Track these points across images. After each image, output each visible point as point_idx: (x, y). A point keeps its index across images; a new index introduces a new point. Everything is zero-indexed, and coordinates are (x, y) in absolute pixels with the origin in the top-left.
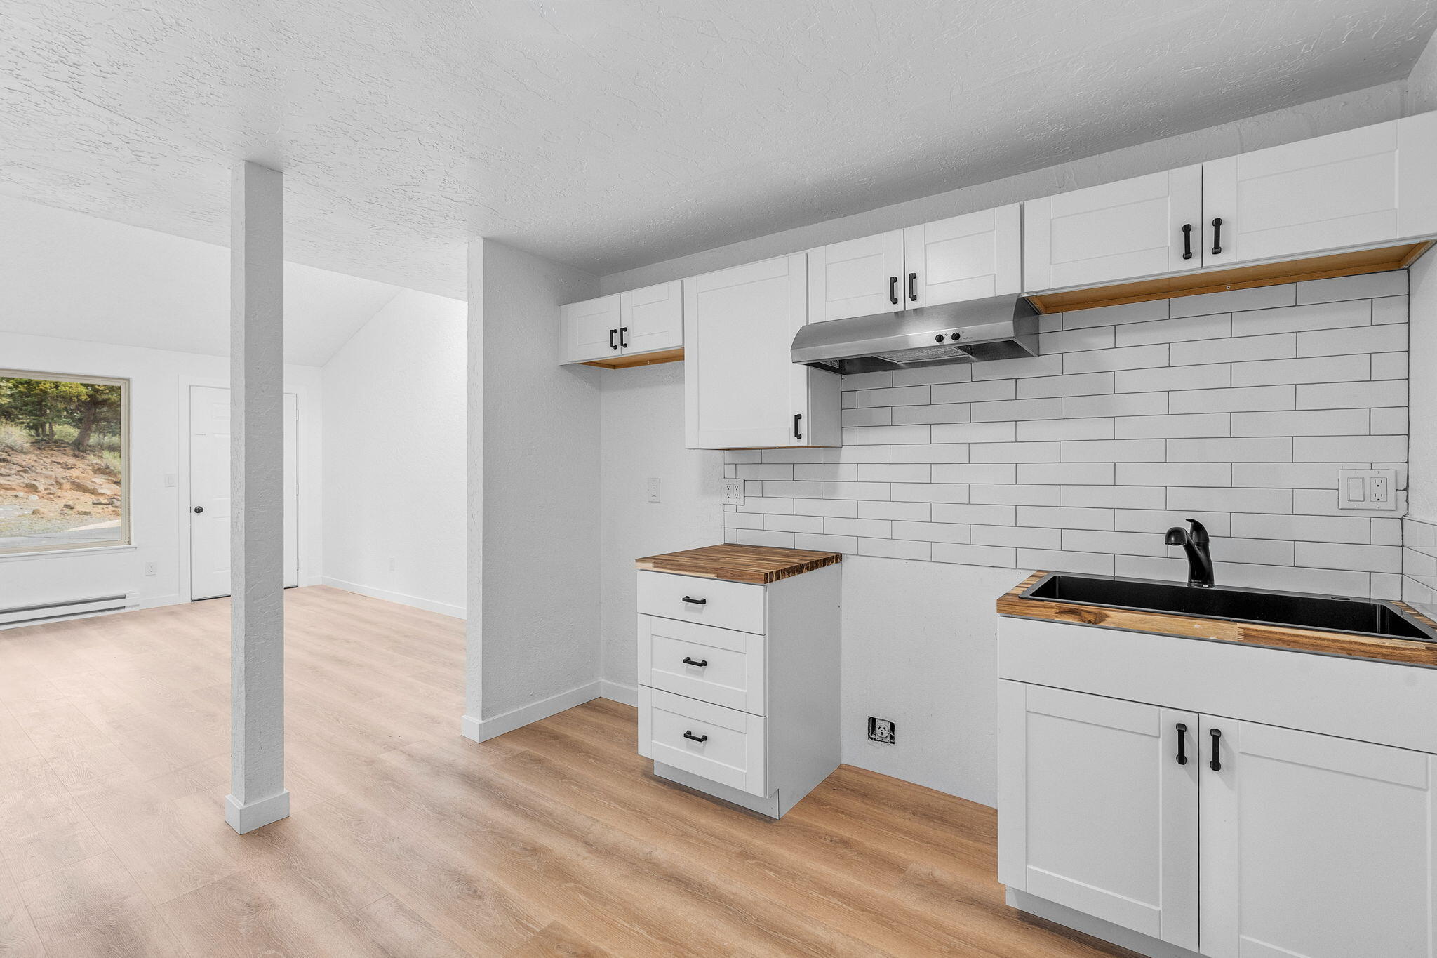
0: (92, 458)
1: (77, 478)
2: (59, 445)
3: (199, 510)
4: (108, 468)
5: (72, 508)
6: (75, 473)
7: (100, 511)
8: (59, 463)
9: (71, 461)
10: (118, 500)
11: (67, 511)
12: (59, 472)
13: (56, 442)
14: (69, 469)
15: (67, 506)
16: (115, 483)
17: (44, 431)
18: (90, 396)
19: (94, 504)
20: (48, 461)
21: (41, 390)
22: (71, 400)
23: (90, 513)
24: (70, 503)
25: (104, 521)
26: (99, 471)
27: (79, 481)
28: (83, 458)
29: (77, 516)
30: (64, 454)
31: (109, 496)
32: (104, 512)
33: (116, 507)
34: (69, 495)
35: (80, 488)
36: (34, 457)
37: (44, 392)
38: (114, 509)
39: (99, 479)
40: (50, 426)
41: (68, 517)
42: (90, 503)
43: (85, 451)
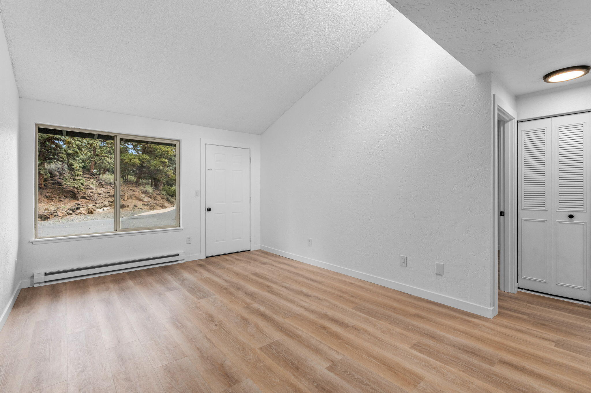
0: (142, 188)
1: (137, 195)
2: (131, 182)
3: (209, 210)
4: (146, 191)
5: (136, 207)
6: (136, 193)
7: (145, 208)
8: (131, 189)
9: (135, 189)
10: (150, 204)
11: (135, 208)
12: (131, 193)
13: (130, 182)
14: (134, 192)
15: (134, 206)
16: (149, 197)
17: (125, 178)
18: (141, 164)
19: (143, 205)
20: (128, 188)
21: (126, 162)
22: (135, 166)
23: (142, 208)
24: (135, 204)
25: (147, 212)
26: (143, 192)
27: (137, 196)
28: (139, 188)
29: (138, 210)
30: (133, 186)
31: (147, 202)
32: (146, 208)
33: (150, 206)
34: (135, 202)
35: (138, 199)
36: (123, 187)
37: (126, 163)
38: (149, 207)
39: (143, 196)
40: (127, 176)
41: (135, 210)
42: (141, 205)
43: (139, 185)
